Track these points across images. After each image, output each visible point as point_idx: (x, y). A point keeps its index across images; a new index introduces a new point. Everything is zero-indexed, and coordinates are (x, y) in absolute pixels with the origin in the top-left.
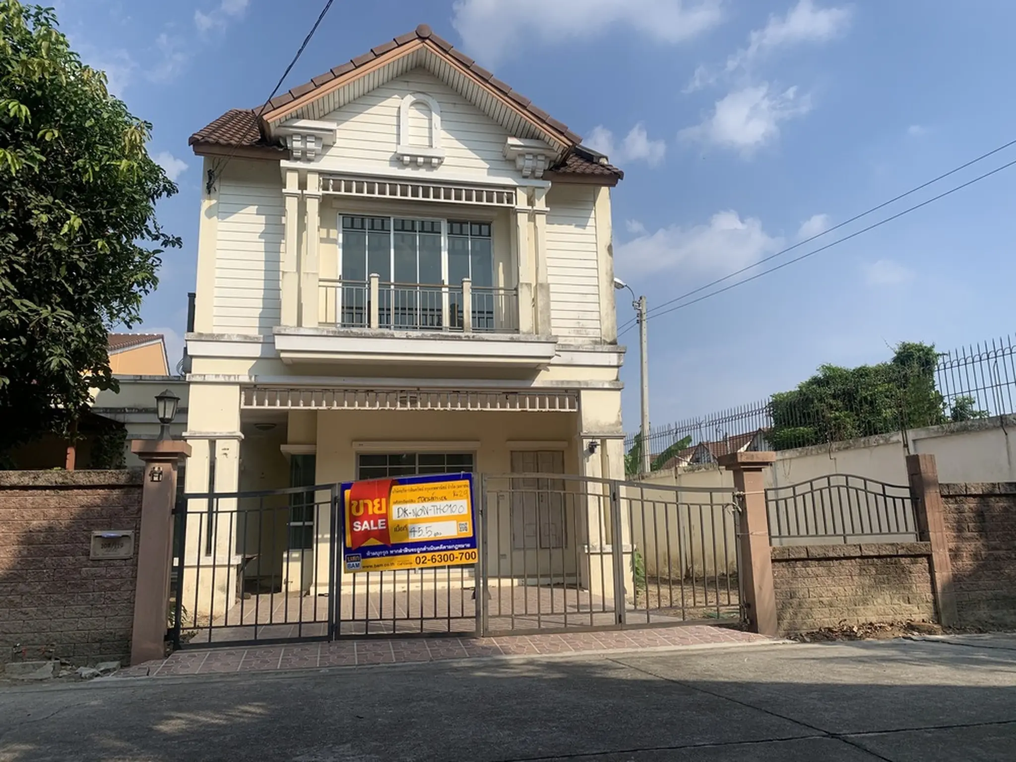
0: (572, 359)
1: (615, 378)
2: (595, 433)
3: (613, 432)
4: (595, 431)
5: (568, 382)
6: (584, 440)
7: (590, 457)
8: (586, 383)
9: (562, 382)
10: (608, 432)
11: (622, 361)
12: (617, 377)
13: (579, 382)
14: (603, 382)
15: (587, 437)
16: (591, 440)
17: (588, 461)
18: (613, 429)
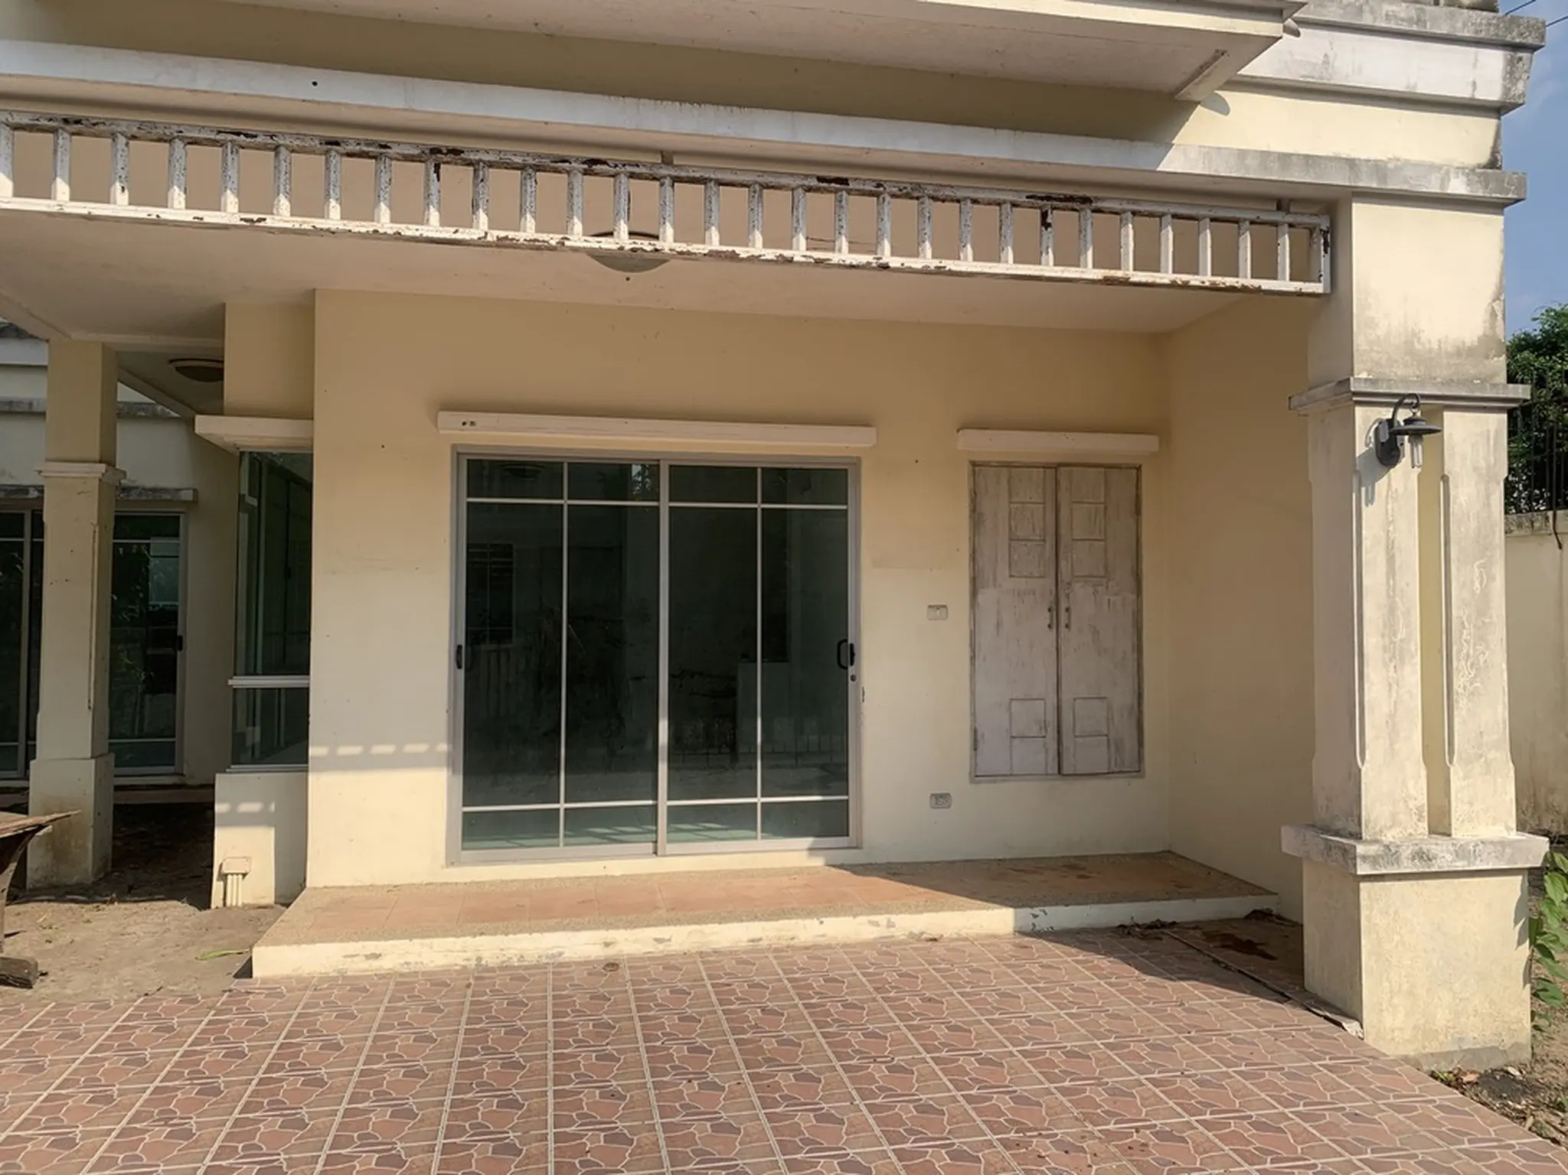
0: (1326, 61)
1: (1484, 157)
2: (1404, 381)
3: (1467, 382)
4: (1403, 377)
5: (1309, 160)
6: (1359, 411)
7: (1381, 485)
8: (1378, 168)
9: (1285, 158)
10: (1449, 382)
11: (1520, 85)
12: (1495, 151)
13: (1351, 163)
14: (1444, 171)
15: (1371, 399)
16: (1386, 413)
17: (1370, 500)
18: (1470, 369)
